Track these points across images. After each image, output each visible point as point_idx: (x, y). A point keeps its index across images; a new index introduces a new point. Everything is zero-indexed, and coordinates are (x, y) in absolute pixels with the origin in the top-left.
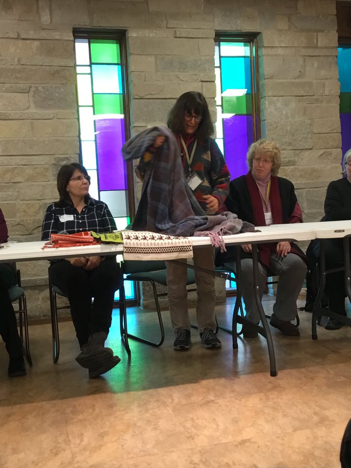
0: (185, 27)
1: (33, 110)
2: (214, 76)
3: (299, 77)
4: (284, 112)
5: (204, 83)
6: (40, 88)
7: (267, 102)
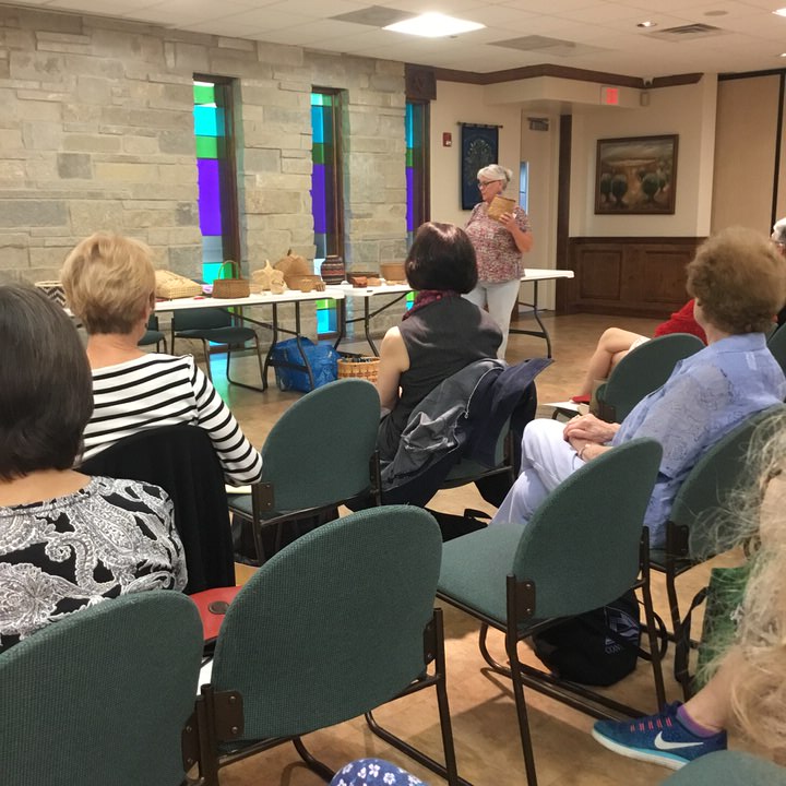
0: (289, 80)
1: (159, 154)
3: (375, 135)
4: (364, 167)
5: (303, 136)
6: (166, 133)
7: (351, 157)
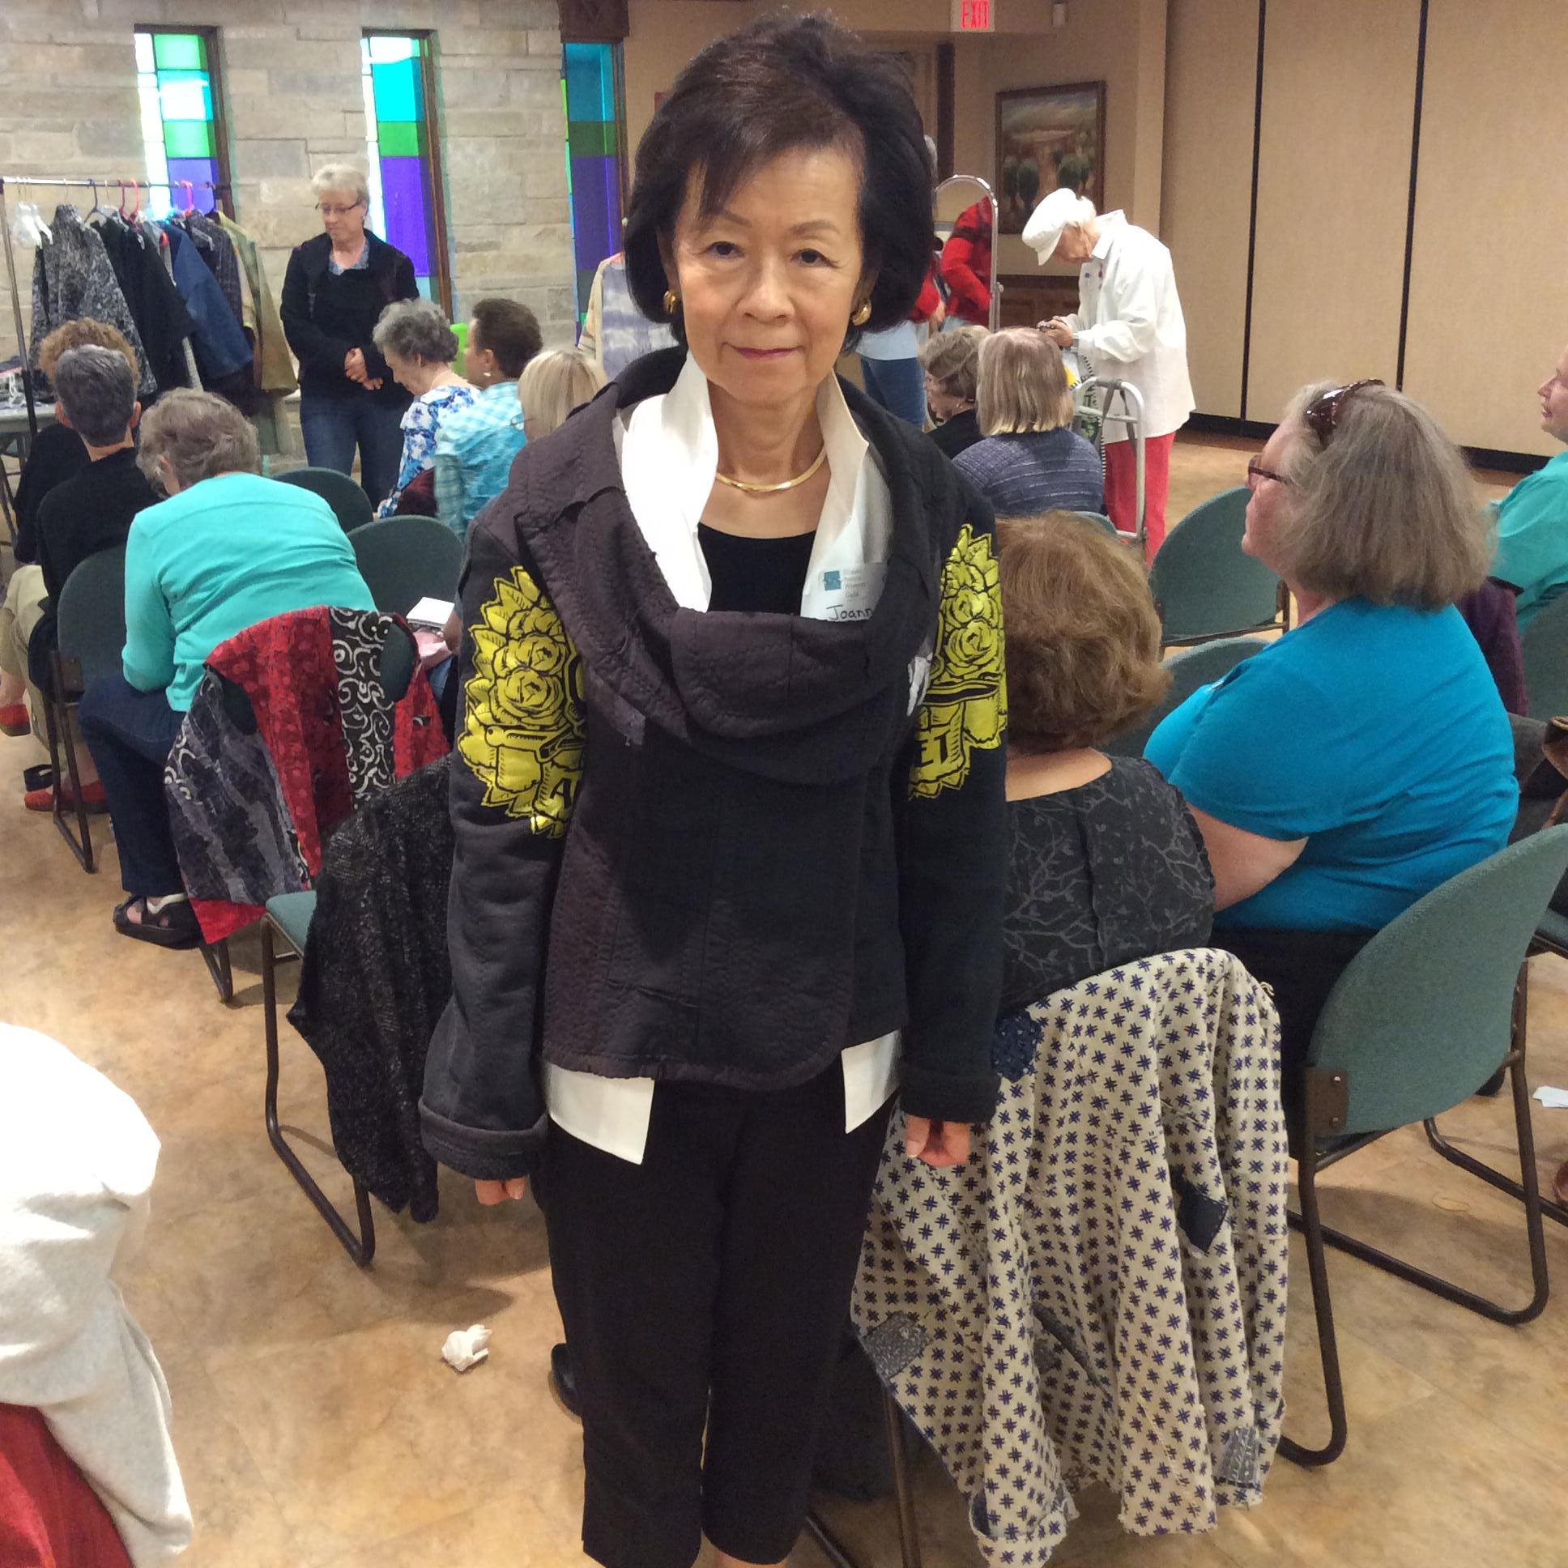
0: (315, 22)
1: (79, 159)
2: (363, 104)
3: (500, 104)
4: (478, 162)
5: (349, 115)
6: (88, 124)
7: (450, 146)
